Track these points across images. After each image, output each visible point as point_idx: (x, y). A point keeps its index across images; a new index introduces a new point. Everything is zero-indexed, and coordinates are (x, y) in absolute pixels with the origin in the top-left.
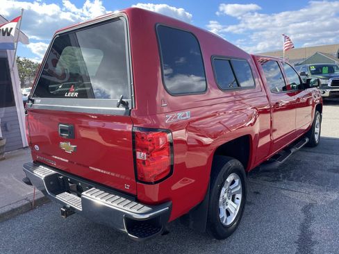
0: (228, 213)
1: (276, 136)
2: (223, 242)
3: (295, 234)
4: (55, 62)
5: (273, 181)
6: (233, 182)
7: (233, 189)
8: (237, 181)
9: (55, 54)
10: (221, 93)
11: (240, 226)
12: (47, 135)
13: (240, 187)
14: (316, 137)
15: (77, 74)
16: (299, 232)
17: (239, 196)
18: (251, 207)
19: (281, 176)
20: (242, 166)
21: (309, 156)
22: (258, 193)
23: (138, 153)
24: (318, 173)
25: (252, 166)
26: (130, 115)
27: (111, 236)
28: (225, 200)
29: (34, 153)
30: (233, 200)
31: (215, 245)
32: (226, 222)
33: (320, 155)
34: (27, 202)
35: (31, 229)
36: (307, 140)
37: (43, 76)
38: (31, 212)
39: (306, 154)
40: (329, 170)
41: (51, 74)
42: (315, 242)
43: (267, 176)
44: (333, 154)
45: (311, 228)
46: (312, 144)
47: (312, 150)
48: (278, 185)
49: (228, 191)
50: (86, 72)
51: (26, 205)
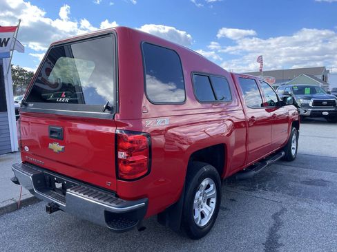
0: (203, 216)
1: (251, 147)
2: (197, 242)
3: (264, 236)
4: (49, 71)
5: (249, 190)
6: (208, 187)
7: (208, 193)
8: (212, 186)
9: (50, 63)
10: (198, 105)
11: (214, 229)
12: (36, 139)
13: (214, 192)
14: (293, 152)
15: (70, 84)
16: (267, 236)
17: (214, 200)
18: (226, 213)
19: (257, 186)
20: (217, 172)
21: (285, 169)
22: (233, 200)
23: (119, 153)
24: (292, 184)
25: (227, 174)
26: (114, 118)
27: (93, 235)
28: (200, 202)
29: (24, 154)
30: (208, 204)
31: (189, 245)
32: (200, 223)
33: (296, 169)
34: (13, 202)
35: (16, 227)
36: (283, 153)
37: (37, 84)
38: (17, 212)
39: (282, 167)
40: (302, 182)
41: (45, 82)
42: (281, 245)
43: (245, 185)
44: (307, 168)
45: (278, 232)
46: (288, 158)
47: (288, 163)
48: (253, 194)
49: (203, 195)
50: (78, 82)
51: (12, 205)
